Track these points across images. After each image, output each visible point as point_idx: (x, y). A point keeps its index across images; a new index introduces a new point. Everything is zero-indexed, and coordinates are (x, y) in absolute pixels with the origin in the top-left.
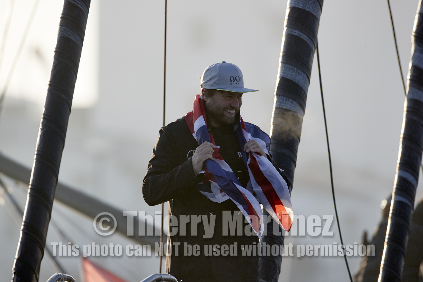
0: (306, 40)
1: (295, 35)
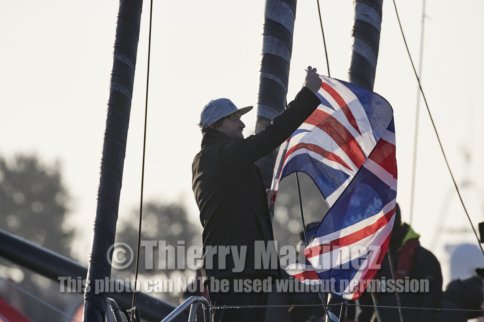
0: (279, 82)
1: (270, 79)
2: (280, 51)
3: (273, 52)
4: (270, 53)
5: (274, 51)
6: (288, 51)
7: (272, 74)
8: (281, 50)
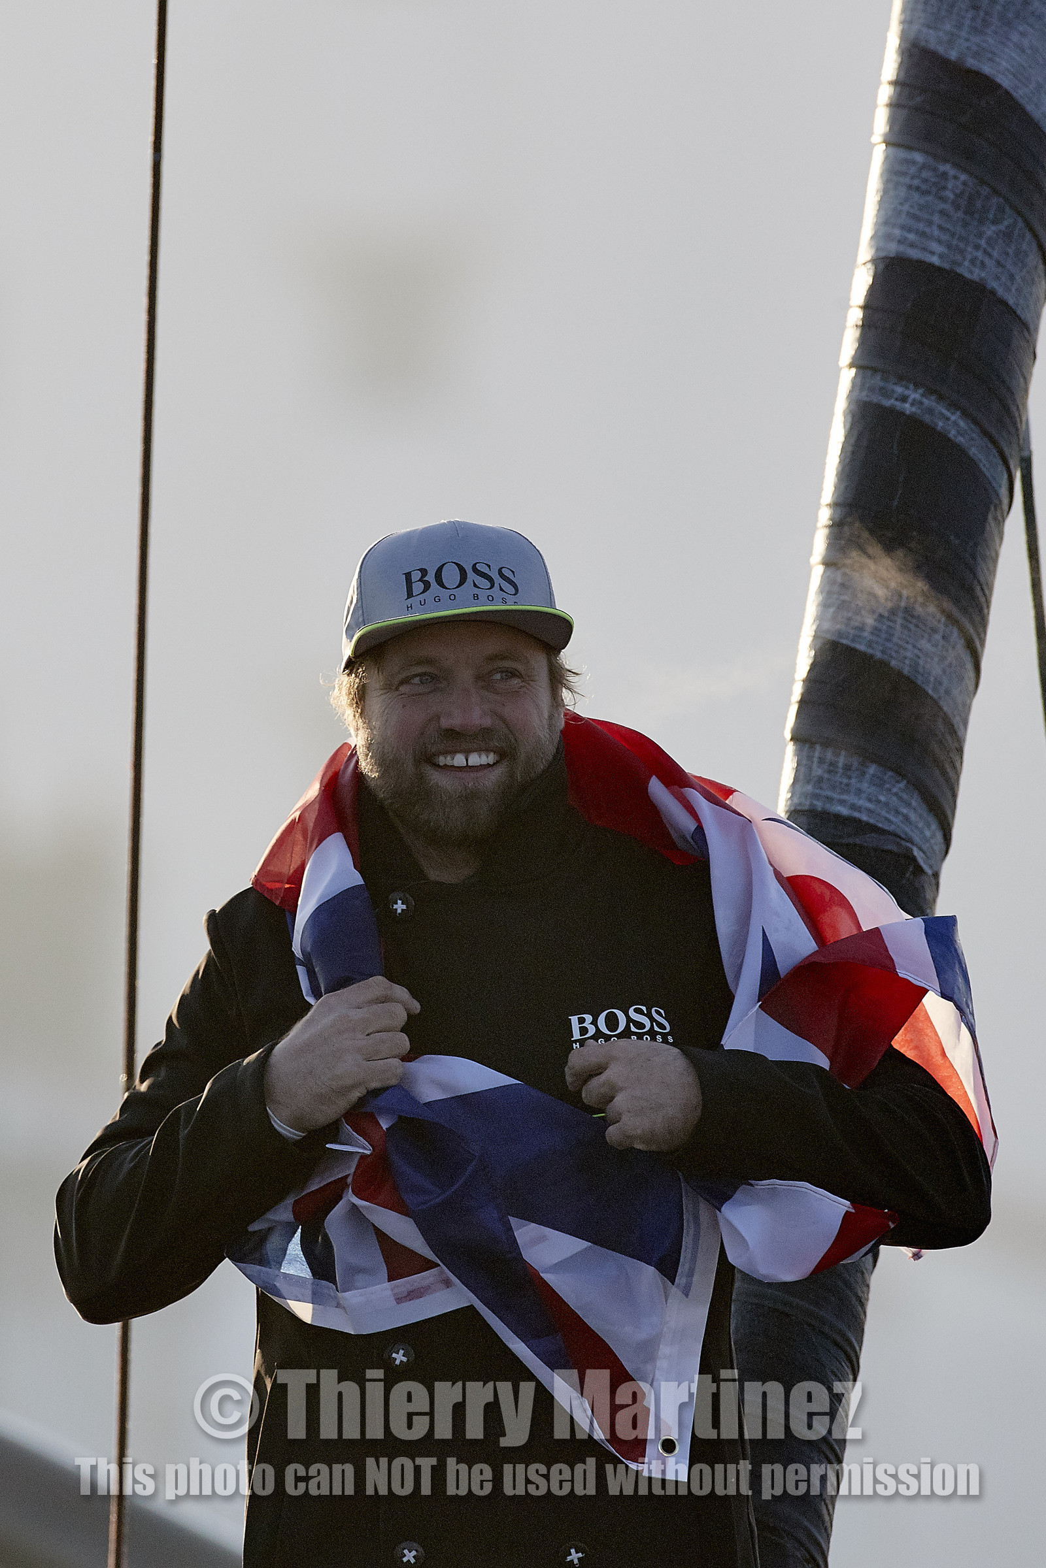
0: (960, 440)
1: (902, 414)
2: (977, 247)
3: (933, 253)
4: (914, 254)
5: (939, 241)
6: (1024, 247)
7: (916, 386)
8: (983, 242)
